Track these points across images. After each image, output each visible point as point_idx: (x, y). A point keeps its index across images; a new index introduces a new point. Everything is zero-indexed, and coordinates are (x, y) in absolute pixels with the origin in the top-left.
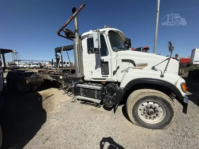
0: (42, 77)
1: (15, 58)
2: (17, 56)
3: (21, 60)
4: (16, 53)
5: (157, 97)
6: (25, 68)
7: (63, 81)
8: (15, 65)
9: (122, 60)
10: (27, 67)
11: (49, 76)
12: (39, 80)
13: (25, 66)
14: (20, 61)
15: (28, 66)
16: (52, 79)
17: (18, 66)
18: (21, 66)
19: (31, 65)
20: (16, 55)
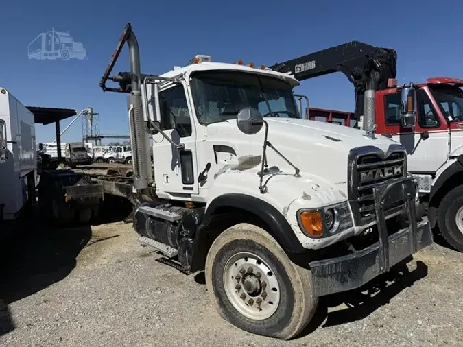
0: (101, 186)
1: (90, 131)
2: (93, 124)
3: (102, 137)
4: (92, 114)
5: (255, 246)
6: (107, 161)
7: (138, 201)
8: (83, 153)
9: (214, 146)
10: (111, 158)
11: (114, 186)
12: (94, 194)
13: (107, 156)
14: (100, 138)
15: (114, 155)
16: (119, 193)
17: (91, 156)
18: (98, 155)
19: (121, 151)
20: (91, 120)
